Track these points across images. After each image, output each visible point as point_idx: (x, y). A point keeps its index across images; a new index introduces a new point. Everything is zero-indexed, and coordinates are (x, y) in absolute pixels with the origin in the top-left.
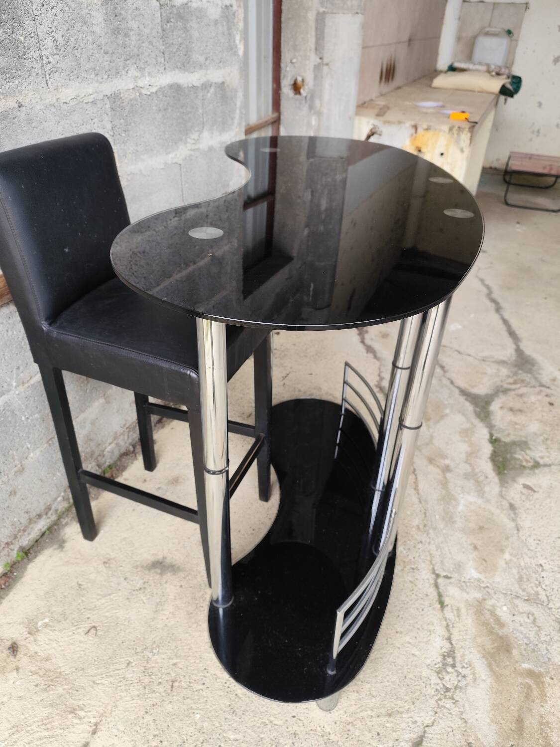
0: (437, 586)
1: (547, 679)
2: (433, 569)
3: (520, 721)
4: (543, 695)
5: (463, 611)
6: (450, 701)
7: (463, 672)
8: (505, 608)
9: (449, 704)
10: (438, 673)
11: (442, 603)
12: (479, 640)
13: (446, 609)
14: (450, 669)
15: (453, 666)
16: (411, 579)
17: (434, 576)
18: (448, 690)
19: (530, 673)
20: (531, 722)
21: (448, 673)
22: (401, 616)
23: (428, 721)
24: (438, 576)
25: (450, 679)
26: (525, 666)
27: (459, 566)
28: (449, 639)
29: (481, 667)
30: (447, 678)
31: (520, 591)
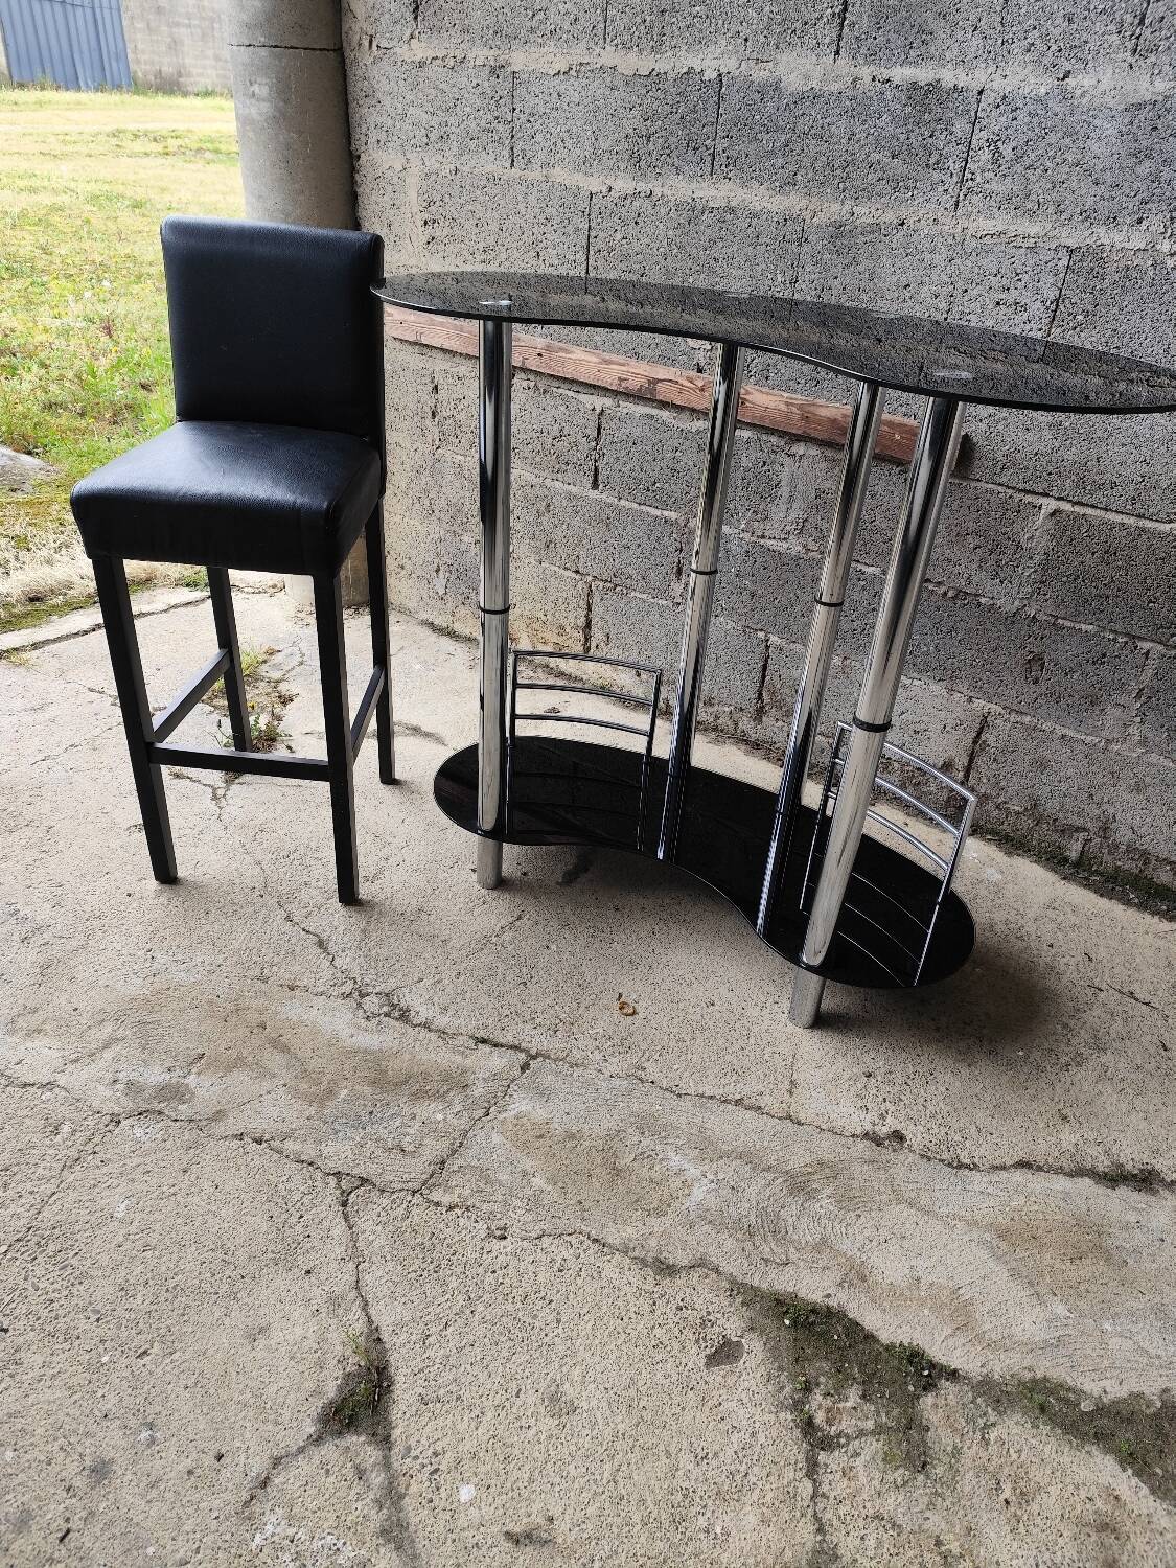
0: (516, 1048)
1: (312, 1111)
2: (549, 1057)
3: (285, 1049)
4: (296, 1093)
5: (459, 1059)
6: (348, 991)
7: (375, 1021)
8: (440, 1117)
9: (348, 987)
10: (387, 995)
11: (484, 1041)
12: (407, 1056)
13: (472, 1042)
14: (385, 1009)
15: (387, 1015)
16: (538, 1021)
17: (534, 1052)
18: (362, 996)
19: (330, 1093)
20: (274, 1060)
21: (383, 1005)
22: (480, 985)
23: (338, 962)
24: (534, 1057)
25: (372, 1003)
26: (343, 1093)
27: (543, 1094)
28: (426, 1026)
29: (370, 1040)
30: (376, 1000)
31: (460, 1162)
